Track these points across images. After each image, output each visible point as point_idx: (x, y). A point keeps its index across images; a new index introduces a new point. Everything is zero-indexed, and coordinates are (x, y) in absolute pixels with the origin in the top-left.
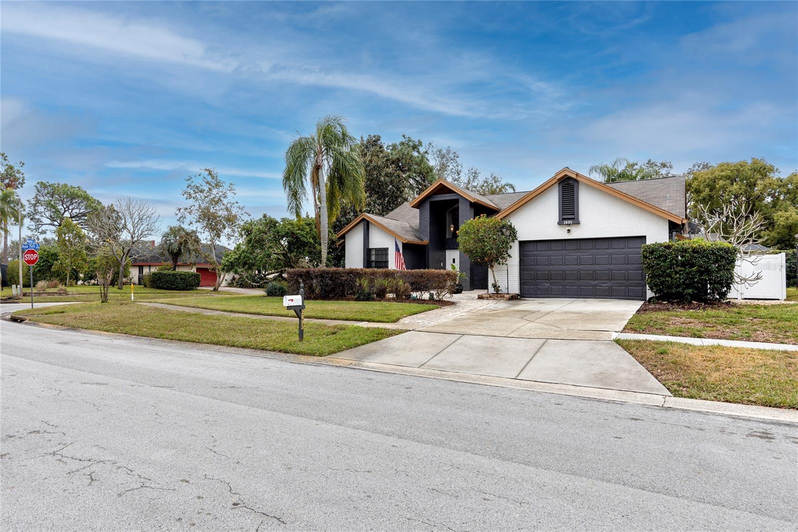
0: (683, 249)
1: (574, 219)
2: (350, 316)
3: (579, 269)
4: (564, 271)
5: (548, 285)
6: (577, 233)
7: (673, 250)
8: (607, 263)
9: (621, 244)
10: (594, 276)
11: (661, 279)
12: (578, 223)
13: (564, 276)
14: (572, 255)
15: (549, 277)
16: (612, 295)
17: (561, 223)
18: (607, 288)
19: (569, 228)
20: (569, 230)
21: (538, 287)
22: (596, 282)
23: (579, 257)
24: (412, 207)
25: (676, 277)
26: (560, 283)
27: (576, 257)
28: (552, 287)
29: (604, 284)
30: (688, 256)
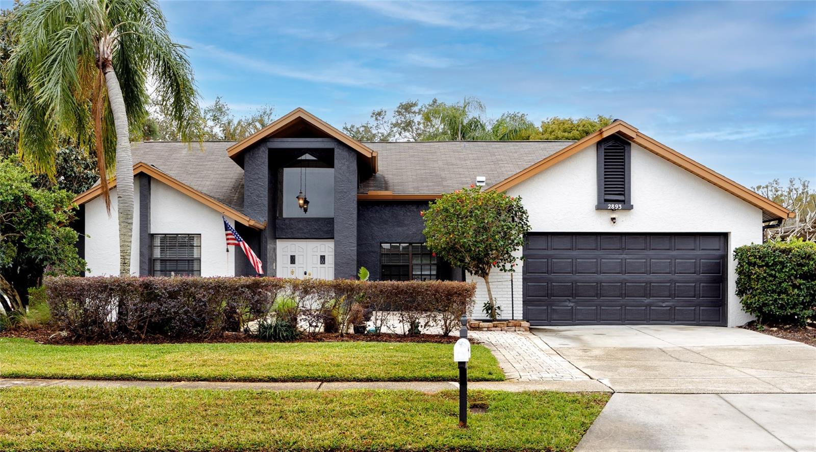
0: (805, 254)
1: (623, 201)
2: (380, 372)
3: (624, 279)
4: (599, 283)
5: (572, 304)
6: (627, 224)
7: (793, 255)
8: (668, 270)
9: (690, 244)
10: (647, 290)
11: (773, 297)
12: (631, 207)
13: (598, 291)
14: (612, 258)
15: (573, 292)
16: (674, 320)
17: (599, 208)
18: (669, 308)
19: (613, 216)
20: (613, 219)
21: (554, 307)
22: (651, 300)
23: (624, 261)
24: (230, 157)
25: (793, 293)
26: (592, 301)
27: (620, 260)
28: (578, 308)
29: (663, 302)
30: (812, 265)
